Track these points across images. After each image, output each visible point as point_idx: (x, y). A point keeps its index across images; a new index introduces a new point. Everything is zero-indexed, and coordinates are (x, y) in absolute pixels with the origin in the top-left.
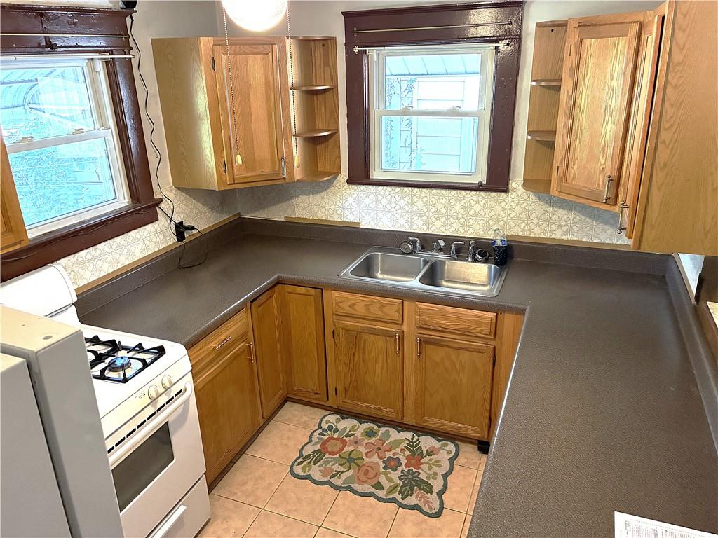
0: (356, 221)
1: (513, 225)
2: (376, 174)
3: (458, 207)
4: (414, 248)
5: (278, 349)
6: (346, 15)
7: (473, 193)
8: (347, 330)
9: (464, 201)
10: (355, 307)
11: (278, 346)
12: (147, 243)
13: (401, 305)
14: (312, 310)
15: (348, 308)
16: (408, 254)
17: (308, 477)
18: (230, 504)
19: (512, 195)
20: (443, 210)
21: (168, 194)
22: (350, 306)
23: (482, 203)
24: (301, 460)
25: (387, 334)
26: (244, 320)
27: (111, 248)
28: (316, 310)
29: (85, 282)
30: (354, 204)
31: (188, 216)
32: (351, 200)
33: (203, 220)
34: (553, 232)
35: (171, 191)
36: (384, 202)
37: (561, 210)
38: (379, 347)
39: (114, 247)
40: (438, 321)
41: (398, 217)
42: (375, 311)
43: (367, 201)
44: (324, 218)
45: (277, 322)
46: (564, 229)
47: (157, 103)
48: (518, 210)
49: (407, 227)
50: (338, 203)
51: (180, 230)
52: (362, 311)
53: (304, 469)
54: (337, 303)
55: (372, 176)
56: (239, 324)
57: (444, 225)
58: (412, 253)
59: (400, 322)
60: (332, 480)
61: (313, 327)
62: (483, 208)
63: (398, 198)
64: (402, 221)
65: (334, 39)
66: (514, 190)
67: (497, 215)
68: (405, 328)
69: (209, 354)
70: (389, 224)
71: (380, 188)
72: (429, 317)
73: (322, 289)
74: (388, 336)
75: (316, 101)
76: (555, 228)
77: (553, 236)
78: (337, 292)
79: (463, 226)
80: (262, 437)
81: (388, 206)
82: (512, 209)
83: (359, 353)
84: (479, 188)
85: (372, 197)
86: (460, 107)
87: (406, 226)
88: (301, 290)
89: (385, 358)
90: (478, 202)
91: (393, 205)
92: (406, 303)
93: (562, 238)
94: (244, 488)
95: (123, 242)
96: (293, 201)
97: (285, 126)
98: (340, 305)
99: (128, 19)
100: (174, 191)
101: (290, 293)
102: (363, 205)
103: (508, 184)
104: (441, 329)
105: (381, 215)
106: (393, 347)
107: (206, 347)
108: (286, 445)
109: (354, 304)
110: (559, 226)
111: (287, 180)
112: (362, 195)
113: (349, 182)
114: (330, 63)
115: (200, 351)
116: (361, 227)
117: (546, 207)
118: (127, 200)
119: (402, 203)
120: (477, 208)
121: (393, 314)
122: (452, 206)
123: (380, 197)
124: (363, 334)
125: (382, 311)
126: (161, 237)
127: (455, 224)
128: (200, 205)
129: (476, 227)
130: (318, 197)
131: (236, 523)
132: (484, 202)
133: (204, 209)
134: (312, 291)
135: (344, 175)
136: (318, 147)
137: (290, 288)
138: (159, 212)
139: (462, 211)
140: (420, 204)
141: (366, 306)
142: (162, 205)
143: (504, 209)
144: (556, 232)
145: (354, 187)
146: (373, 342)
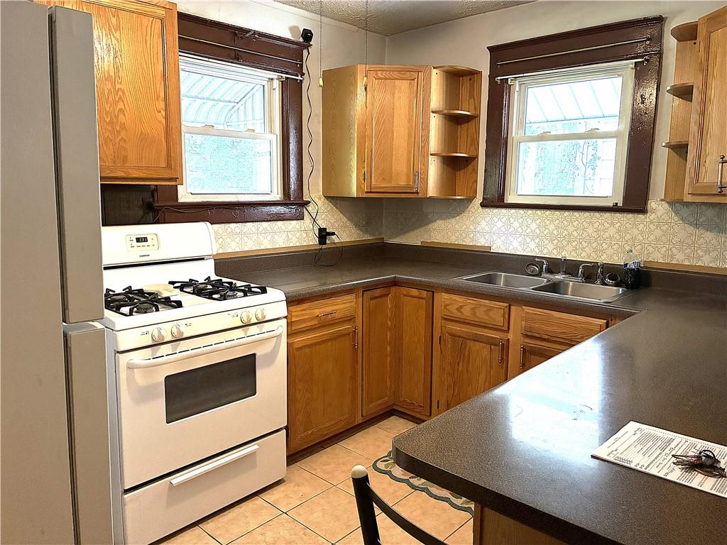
0: (486, 245)
1: (651, 249)
2: (510, 199)
3: (590, 230)
4: (541, 271)
5: (388, 352)
6: (491, 49)
7: (607, 215)
8: (452, 335)
9: (597, 224)
10: (462, 310)
11: (388, 349)
12: (290, 236)
13: (507, 310)
14: (423, 314)
15: (455, 311)
16: (533, 276)
17: (389, 473)
18: (307, 475)
19: (650, 216)
20: (575, 233)
21: (316, 200)
22: (457, 309)
23: (617, 226)
24: (387, 458)
25: (491, 342)
26: (352, 304)
27: (258, 230)
28: (427, 313)
29: (230, 250)
30: (487, 228)
31: (333, 225)
32: (483, 224)
33: (345, 233)
34: (699, 258)
35: (320, 199)
36: (516, 225)
37: (708, 233)
38: (484, 355)
39: (260, 230)
40: (544, 327)
41: (528, 240)
42: (481, 315)
43: (499, 224)
44: (456, 243)
45: (389, 323)
46: (713, 254)
47: (319, 122)
48: (658, 232)
49: (538, 251)
50: (472, 227)
51: (323, 235)
52: (469, 314)
53: (386, 466)
54: (445, 306)
55: (507, 200)
56: (347, 305)
57: (576, 249)
58: (539, 275)
59: (506, 329)
60: (411, 480)
61: (423, 332)
62: (619, 231)
63: (530, 221)
64: (532, 245)
65: (480, 73)
66: (654, 211)
67: (633, 239)
68: (510, 336)
69: (312, 319)
70: (519, 248)
71: (513, 211)
72: (534, 323)
73: (433, 292)
74: (494, 345)
75: (459, 130)
76: (701, 253)
77: (700, 264)
78: (447, 295)
79: (596, 251)
80: (359, 436)
81: (520, 230)
82: (651, 232)
83: (463, 361)
84: (614, 209)
85: (503, 220)
86: (598, 129)
87: (536, 250)
88: (414, 292)
89: (489, 369)
90: (612, 224)
91: (525, 228)
92: (512, 307)
93: (711, 265)
94: (324, 467)
95: (269, 228)
96: (430, 225)
97: (423, 144)
98: (448, 307)
99: (305, 52)
100: (322, 200)
101: (405, 295)
102: (495, 228)
103: (646, 203)
104: (547, 337)
105: (512, 239)
106: (497, 355)
107: (310, 311)
108: (378, 446)
109: (461, 307)
110: (708, 252)
111: (420, 196)
112: (494, 218)
113: (483, 205)
114: (474, 95)
115: (304, 312)
116: (492, 251)
117: (691, 229)
118: (280, 195)
119: (534, 226)
120: (612, 231)
121: (499, 319)
122: (584, 229)
123: (512, 220)
124: (468, 341)
125: (487, 315)
126: (305, 235)
127: (587, 249)
128: (346, 219)
129: (610, 252)
130: (453, 221)
131: (306, 490)
132: (619, 224)
133: (348, 223)
134: (424, 294)
135: (479, 199)
136: (458, 173)
137: (404, 290)
138: (306, 213)
139: (595, 235)
140: (551, 227)
141: (473, 309)
142: (310, 209)
143: (642, 232)
144: (704, 258)
145: (488, 210)
146: (478, 351)
